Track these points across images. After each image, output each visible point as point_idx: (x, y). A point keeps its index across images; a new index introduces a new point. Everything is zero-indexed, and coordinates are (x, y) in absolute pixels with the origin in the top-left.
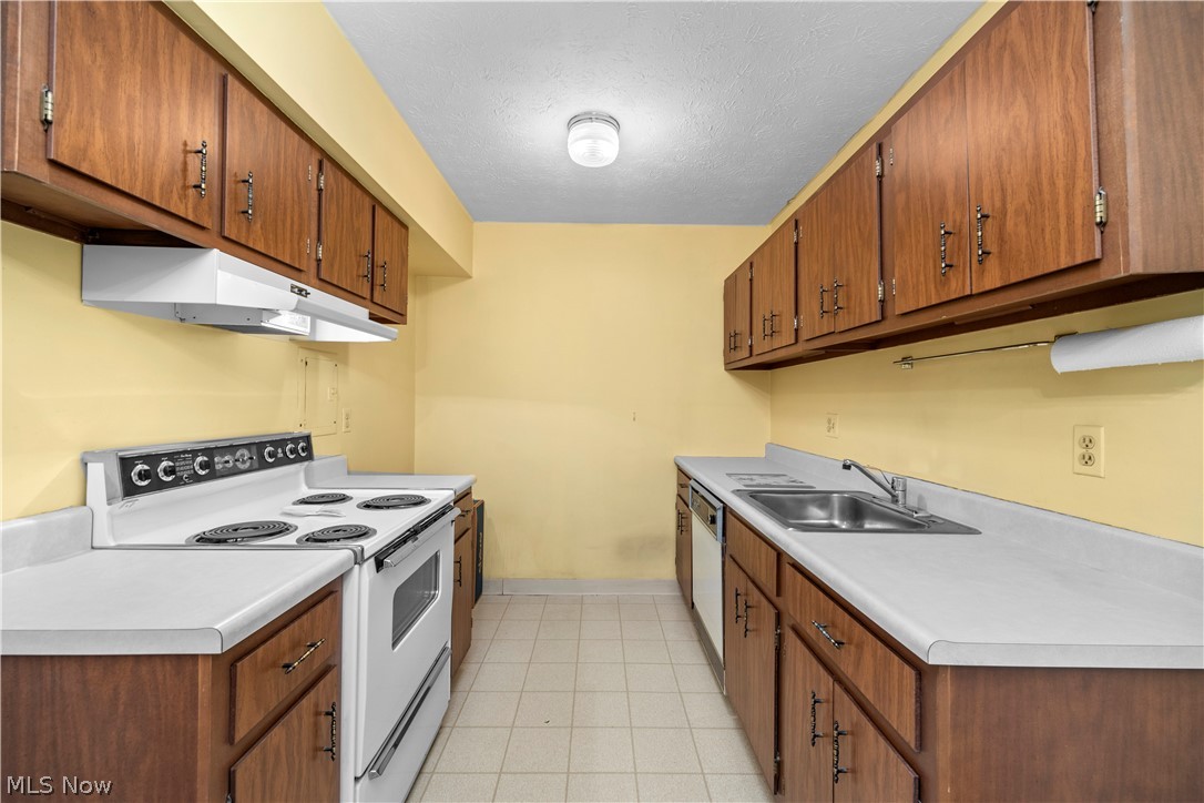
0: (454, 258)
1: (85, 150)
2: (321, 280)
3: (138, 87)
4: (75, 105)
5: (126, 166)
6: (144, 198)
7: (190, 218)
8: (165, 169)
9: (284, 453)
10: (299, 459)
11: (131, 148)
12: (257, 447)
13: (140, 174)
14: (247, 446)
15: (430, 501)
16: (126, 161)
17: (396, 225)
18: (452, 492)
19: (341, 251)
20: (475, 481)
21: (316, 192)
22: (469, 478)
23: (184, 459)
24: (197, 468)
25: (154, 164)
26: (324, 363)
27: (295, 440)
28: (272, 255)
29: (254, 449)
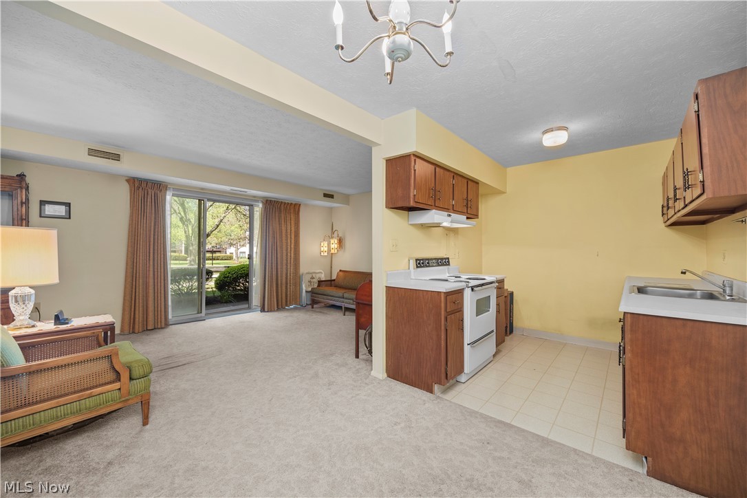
2: (454, 210)
9: (443, 262)
10: (446, 265)
14: (435, 259)
15: (487, 279)
17: (475, 184)
18: (495, 278)
19: (459, 200)
21: (452, 186)
27: (445, 259)
28: (444, 207)
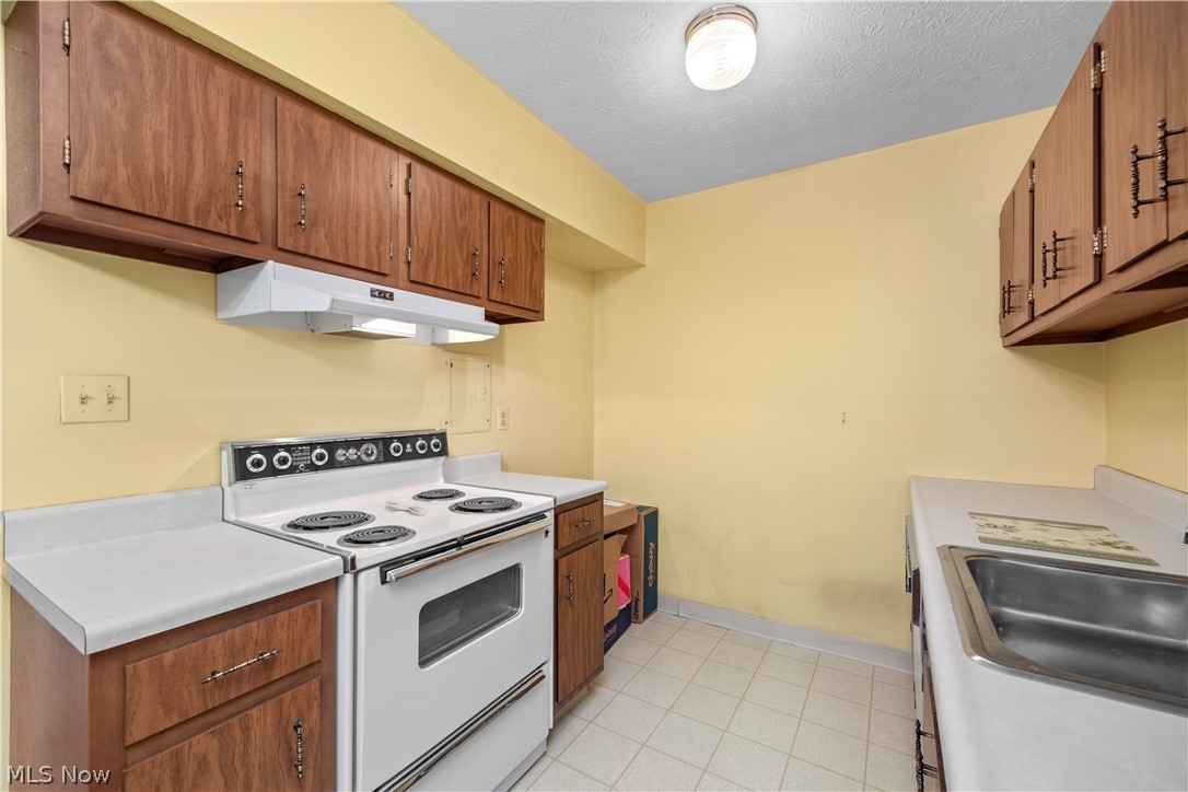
0: (616, 248)
1: (107, 185)
2: (412, 281)
3: (167, 122)
4: (95, 146)
5: (154, 194)
6: (176, 220)
7: (233, 234)
8: (200, 192)
9: (414, 449)
10: (431, 455)
11: (160, 178)
12: (383, 442)
13: (171, 202)
14: (374, 441)
15: (521, 505)
16: (154, 190)
17: (522, 219)
18: (551, 499)
19: (438, 253)
20: (607, 488)
21: (405, 197)
22: (602, 483)
23: (302, 451)
24: (314, 459)
25: (186, 189)
26: (473, 364)
27: (427, 438)
28: (341, 261)
29: (381, 443)
